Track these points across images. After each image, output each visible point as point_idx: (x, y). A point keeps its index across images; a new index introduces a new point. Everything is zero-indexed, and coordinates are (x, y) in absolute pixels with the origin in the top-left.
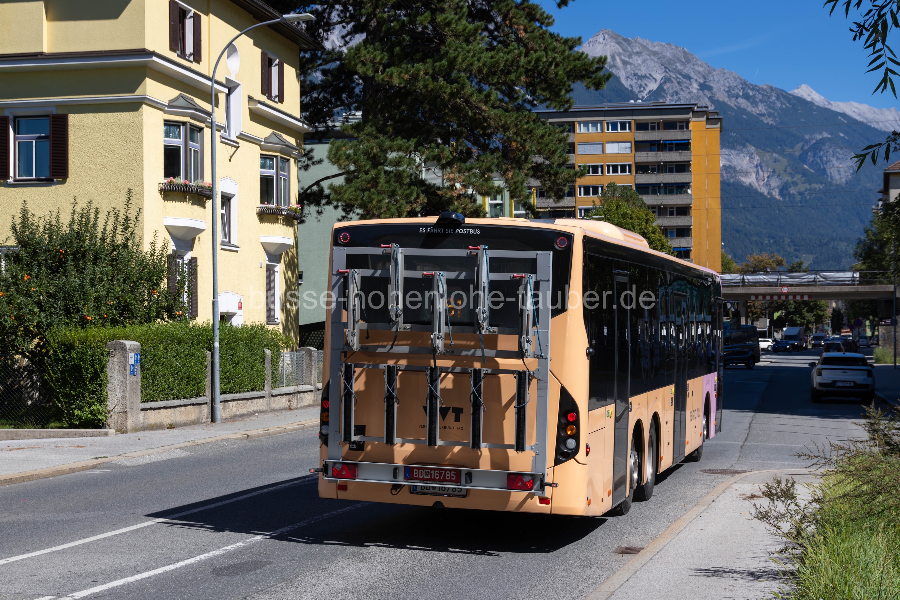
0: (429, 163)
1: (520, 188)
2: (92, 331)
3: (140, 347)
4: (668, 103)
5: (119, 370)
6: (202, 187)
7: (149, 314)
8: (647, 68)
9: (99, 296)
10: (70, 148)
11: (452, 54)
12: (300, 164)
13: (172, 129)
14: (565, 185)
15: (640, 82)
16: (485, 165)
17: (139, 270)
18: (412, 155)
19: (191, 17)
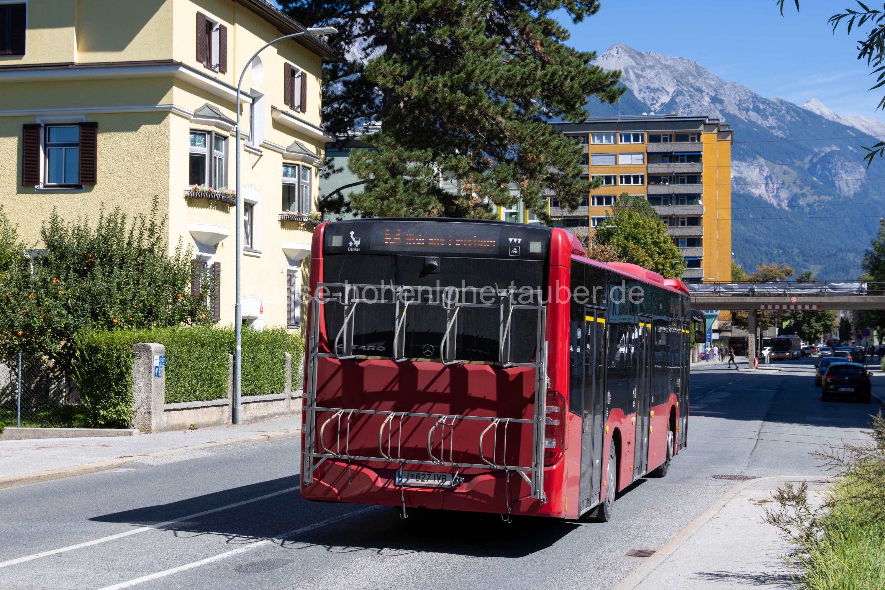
0: (447, 173)
1: (534, 199)
2: (118, 333)
3: (165, 350)
4: (680, 115)
5: (144, 372)
6: (225, 195)
7: (172, 317)
8: (660, 82)
9: (125, 299)
10: (99, 155)
11: (470, 66)
12: (321, 172)
13: (198, 138)
14: (579, 196)
15: (652, 95)
16: (501, 176)
17: (164, 274)
18: (431, 165)
19: (217, 29)
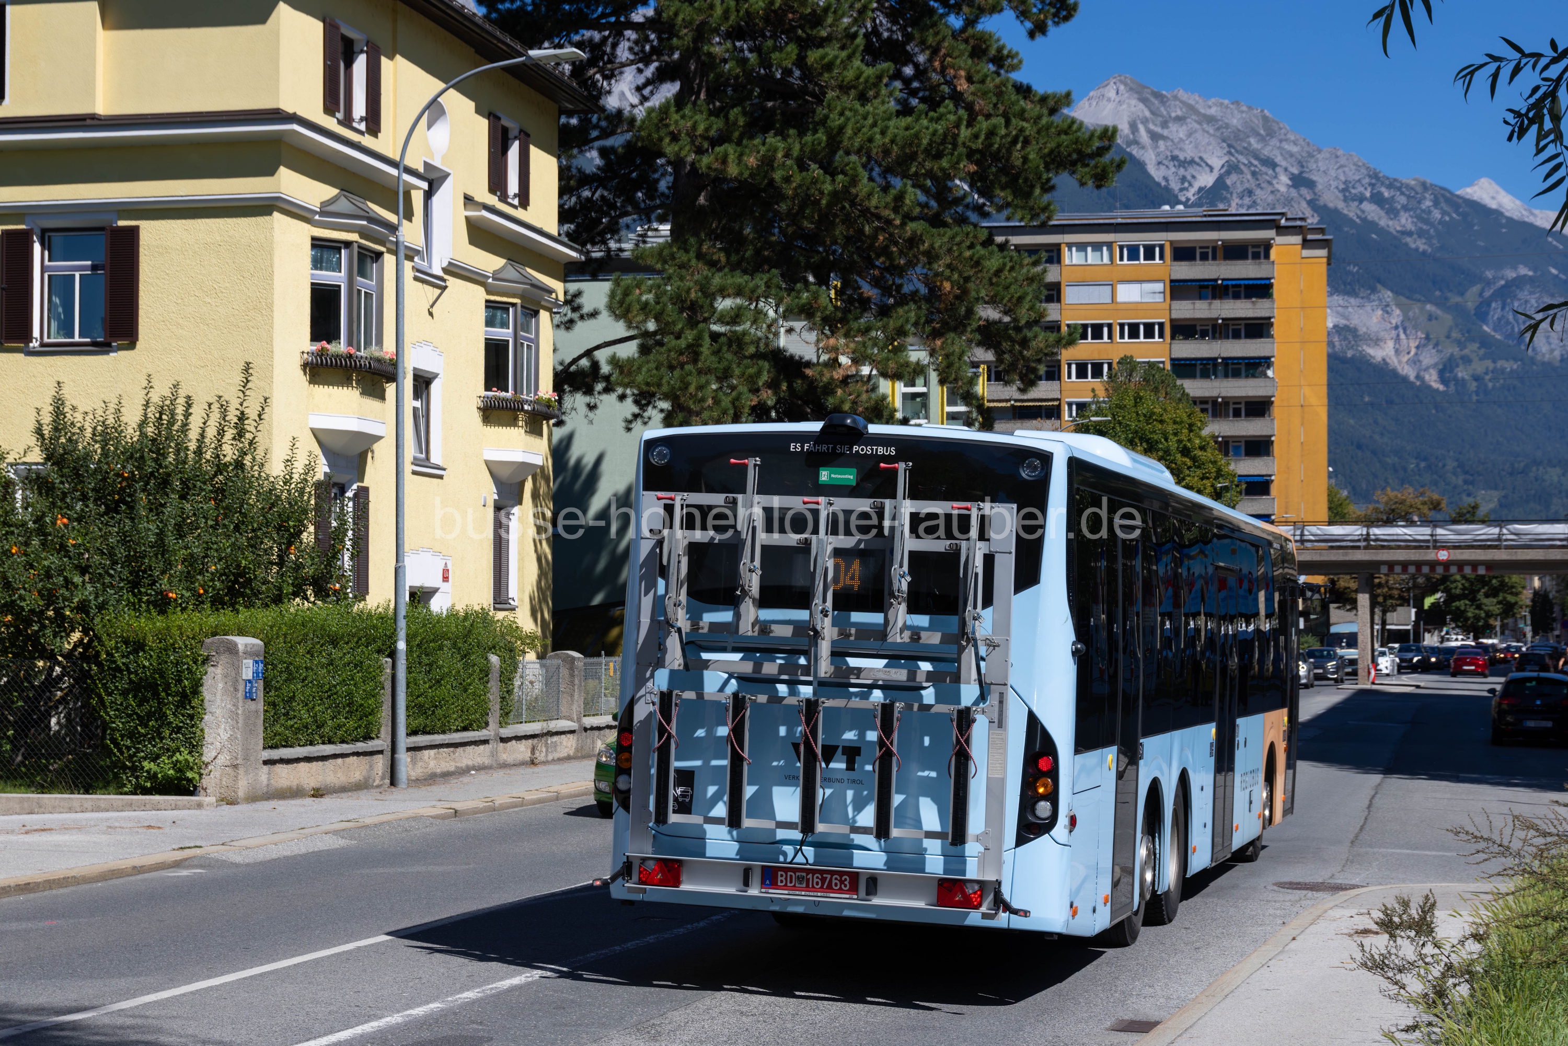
0: (792, 320)
1: (957, 365)
2: (178, 618)
3: (263, 650)
4: (1233, 210)
5: (225, 690)
6: (379, 360)
7: (280, 589)
8: (1196, 147)
9: (191, 555)
10: (142, 288)
11: (835, 121)
12: (557, 318)
13: (325, 255)
14: (1039, 361)
15: (1182, 171)
16: (892, 324)
17: (263, 508)
18: (761, 304)
19: (362, 51)
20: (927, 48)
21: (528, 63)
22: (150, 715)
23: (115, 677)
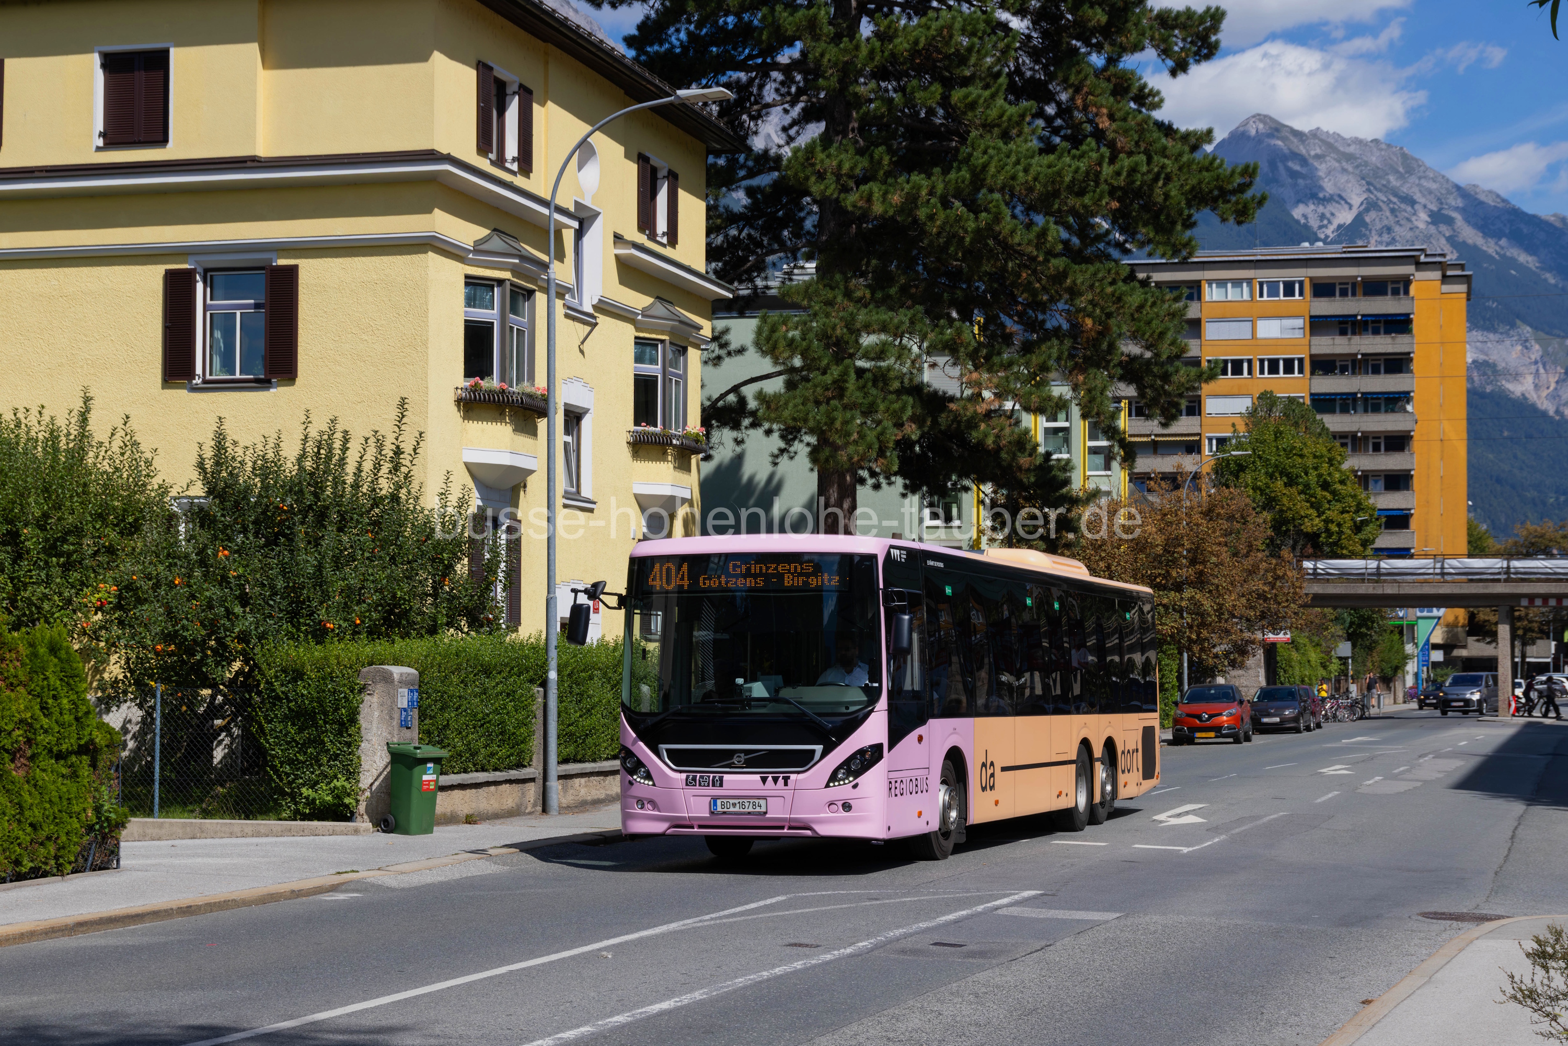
0: (935, 354)
1: (1099, 400)
2: (335, 648)
3: (417, 678)
4: (1372, 247)
5: (381, 719)
6: (530, 396)
7: (434, 619)
8: (1336, 184)
9: (349, 586)
10: (300, 325)
11: (979, 159)
12: (705, 355)
13: (480, 291)
14: (1181, 395)
15: (1321, 209)
16: (1035, 359)
17: (418, 540)
18: (905, 341)
19: (514, 93)
20: (1071, 86)
21: (677, 102)
22: (310, 742)
23: (275, 705)
